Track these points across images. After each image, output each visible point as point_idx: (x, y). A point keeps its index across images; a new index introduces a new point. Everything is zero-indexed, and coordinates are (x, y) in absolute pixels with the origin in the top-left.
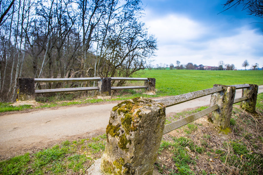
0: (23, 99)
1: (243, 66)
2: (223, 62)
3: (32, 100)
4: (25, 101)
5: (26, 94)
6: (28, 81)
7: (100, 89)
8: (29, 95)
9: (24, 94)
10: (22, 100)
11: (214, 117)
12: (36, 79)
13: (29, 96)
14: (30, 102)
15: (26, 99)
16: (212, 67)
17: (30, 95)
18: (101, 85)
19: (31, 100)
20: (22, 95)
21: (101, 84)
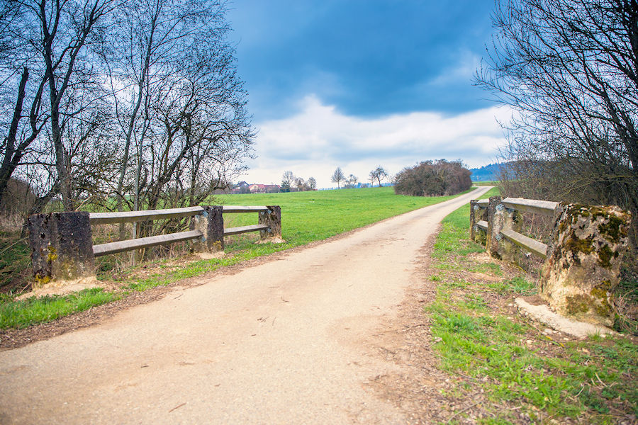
0: (70, 274)
1: (334, 181)
2: (291, 173)
3: (90, 275)
4: (73, 280)
5: (76, 260)
6: (77, 219)
7: (206, 236)
8: (81, 260)
9: (70, 258)
10: (67, 278)
11: (504, 249)
12: (92, 215)
13: (81, 265)
14: (84, 281)
15: (76, 274)
16: (267, 187)
17: (84, 263)
18: (206, 227)
19: (86, 277)
20: (67, 262)
21: (207, 222)
